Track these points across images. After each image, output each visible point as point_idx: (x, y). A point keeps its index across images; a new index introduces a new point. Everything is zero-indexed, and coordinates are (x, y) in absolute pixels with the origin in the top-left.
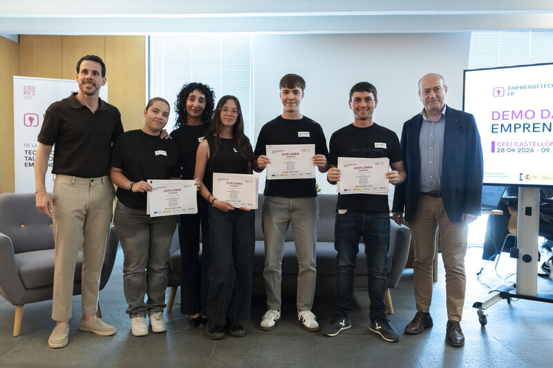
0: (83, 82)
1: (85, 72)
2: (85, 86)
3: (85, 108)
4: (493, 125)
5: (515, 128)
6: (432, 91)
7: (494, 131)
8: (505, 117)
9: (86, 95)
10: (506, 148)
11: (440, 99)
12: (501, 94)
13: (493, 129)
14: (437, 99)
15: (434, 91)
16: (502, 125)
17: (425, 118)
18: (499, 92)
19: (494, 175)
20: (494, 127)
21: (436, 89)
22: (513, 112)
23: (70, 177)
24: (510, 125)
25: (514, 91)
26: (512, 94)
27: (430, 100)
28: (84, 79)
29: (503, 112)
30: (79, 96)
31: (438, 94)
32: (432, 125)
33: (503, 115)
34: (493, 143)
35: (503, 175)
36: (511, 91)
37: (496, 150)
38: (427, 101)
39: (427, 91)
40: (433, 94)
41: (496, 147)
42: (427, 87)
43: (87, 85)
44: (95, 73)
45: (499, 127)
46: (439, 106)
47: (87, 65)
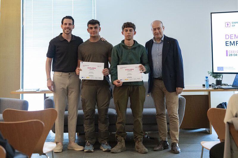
0: (65, 29)
1: (66, 24)
2: (66, 31)
3: (65, 40)
4: (226, 42)
5: (237, 43)
6: (157, 29)
7: (227, 45)
8: (232, 38)
9: (66, 34)
10: (233, 54)
11: (161, 33)
12: (229, 26)
13: (226, 44)
14: (160, 33)
15: (158, 29)
16: (230, 42)
17: (154, 41)
18: (228, 24)
19: (228, 68)
20: (227, 43)
21: (159, 29)
22: (235, 35)
23: (59, 73)
24: (234, 42)
25: (234, 24)
26: (234, 26)
27: (156, 34)
28: (65, 27)
29: (231, 35)
30: (63, 35)
31: (160, 31)
32: (158, 45)
33: (231, 37)
34: (227, 51)
35: (232, 68)
36: (233, 24)
37: (228, 55)
38: (155, 34)
39: (155, 29)
40: (157, 31)
41: (228, 53)
42: (154, 27)
43: (67, 30)
44: (70, 24)
45: (229, 43)
46: (160, 36)
47: (66, 21)
